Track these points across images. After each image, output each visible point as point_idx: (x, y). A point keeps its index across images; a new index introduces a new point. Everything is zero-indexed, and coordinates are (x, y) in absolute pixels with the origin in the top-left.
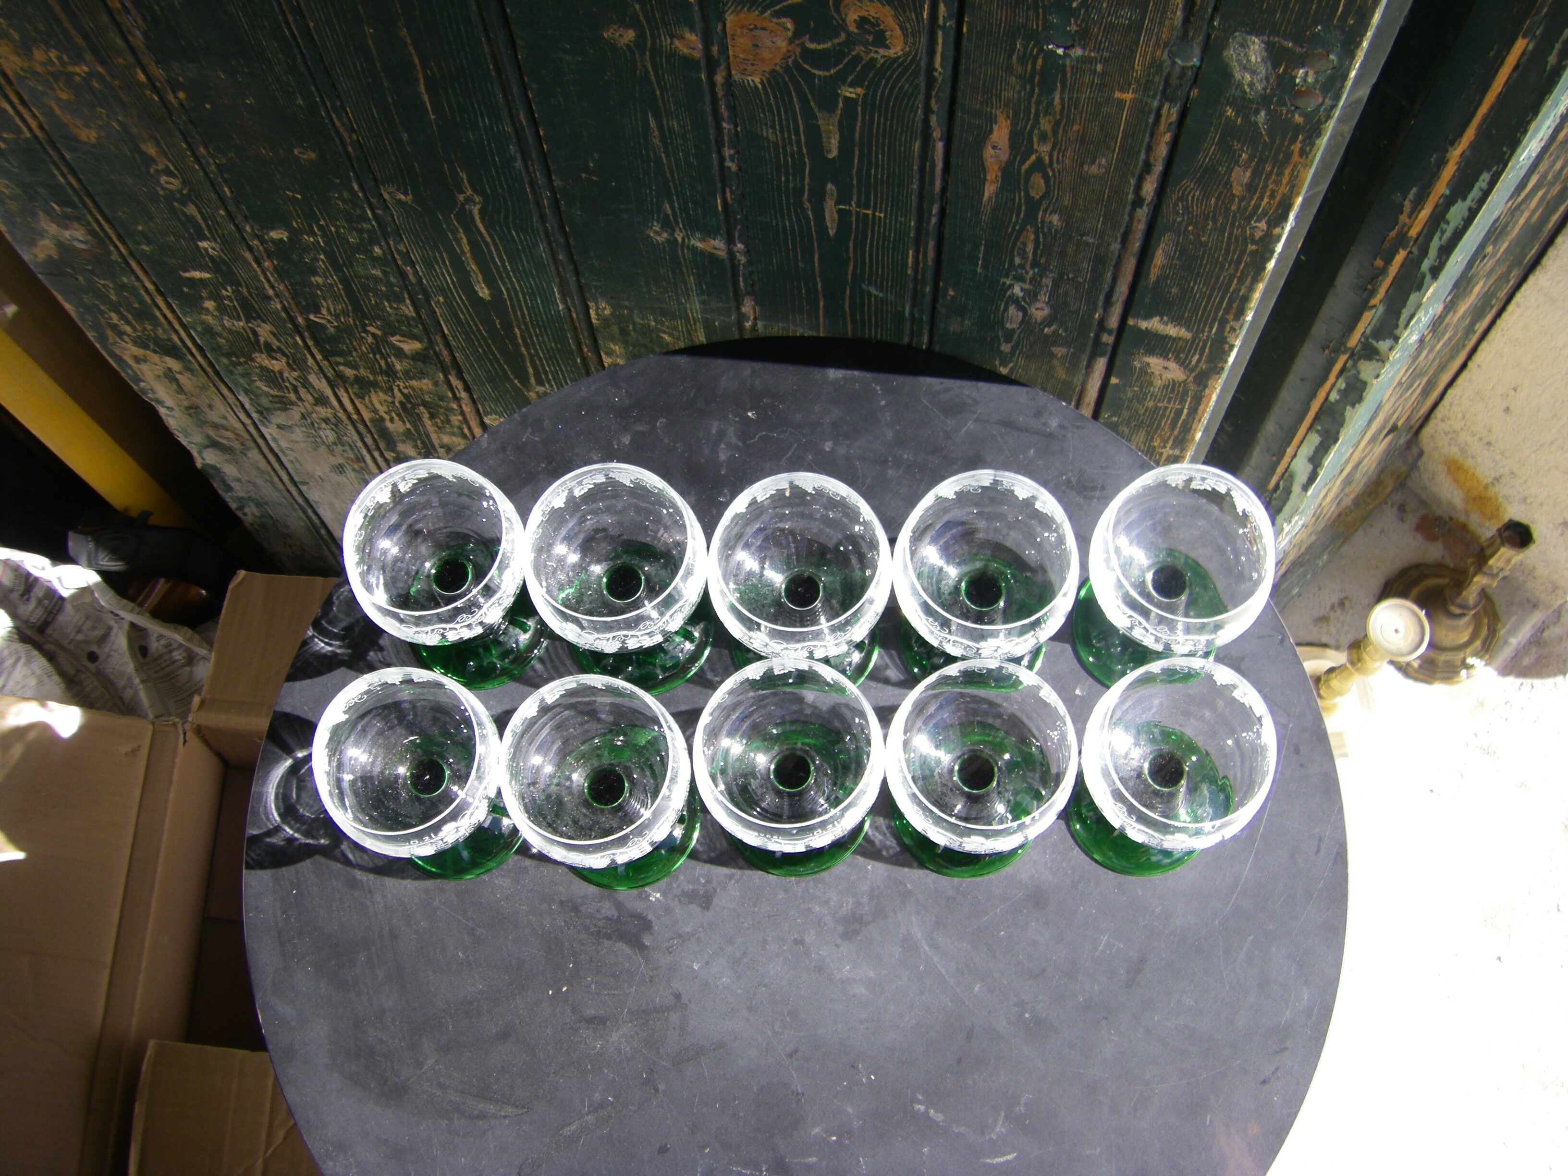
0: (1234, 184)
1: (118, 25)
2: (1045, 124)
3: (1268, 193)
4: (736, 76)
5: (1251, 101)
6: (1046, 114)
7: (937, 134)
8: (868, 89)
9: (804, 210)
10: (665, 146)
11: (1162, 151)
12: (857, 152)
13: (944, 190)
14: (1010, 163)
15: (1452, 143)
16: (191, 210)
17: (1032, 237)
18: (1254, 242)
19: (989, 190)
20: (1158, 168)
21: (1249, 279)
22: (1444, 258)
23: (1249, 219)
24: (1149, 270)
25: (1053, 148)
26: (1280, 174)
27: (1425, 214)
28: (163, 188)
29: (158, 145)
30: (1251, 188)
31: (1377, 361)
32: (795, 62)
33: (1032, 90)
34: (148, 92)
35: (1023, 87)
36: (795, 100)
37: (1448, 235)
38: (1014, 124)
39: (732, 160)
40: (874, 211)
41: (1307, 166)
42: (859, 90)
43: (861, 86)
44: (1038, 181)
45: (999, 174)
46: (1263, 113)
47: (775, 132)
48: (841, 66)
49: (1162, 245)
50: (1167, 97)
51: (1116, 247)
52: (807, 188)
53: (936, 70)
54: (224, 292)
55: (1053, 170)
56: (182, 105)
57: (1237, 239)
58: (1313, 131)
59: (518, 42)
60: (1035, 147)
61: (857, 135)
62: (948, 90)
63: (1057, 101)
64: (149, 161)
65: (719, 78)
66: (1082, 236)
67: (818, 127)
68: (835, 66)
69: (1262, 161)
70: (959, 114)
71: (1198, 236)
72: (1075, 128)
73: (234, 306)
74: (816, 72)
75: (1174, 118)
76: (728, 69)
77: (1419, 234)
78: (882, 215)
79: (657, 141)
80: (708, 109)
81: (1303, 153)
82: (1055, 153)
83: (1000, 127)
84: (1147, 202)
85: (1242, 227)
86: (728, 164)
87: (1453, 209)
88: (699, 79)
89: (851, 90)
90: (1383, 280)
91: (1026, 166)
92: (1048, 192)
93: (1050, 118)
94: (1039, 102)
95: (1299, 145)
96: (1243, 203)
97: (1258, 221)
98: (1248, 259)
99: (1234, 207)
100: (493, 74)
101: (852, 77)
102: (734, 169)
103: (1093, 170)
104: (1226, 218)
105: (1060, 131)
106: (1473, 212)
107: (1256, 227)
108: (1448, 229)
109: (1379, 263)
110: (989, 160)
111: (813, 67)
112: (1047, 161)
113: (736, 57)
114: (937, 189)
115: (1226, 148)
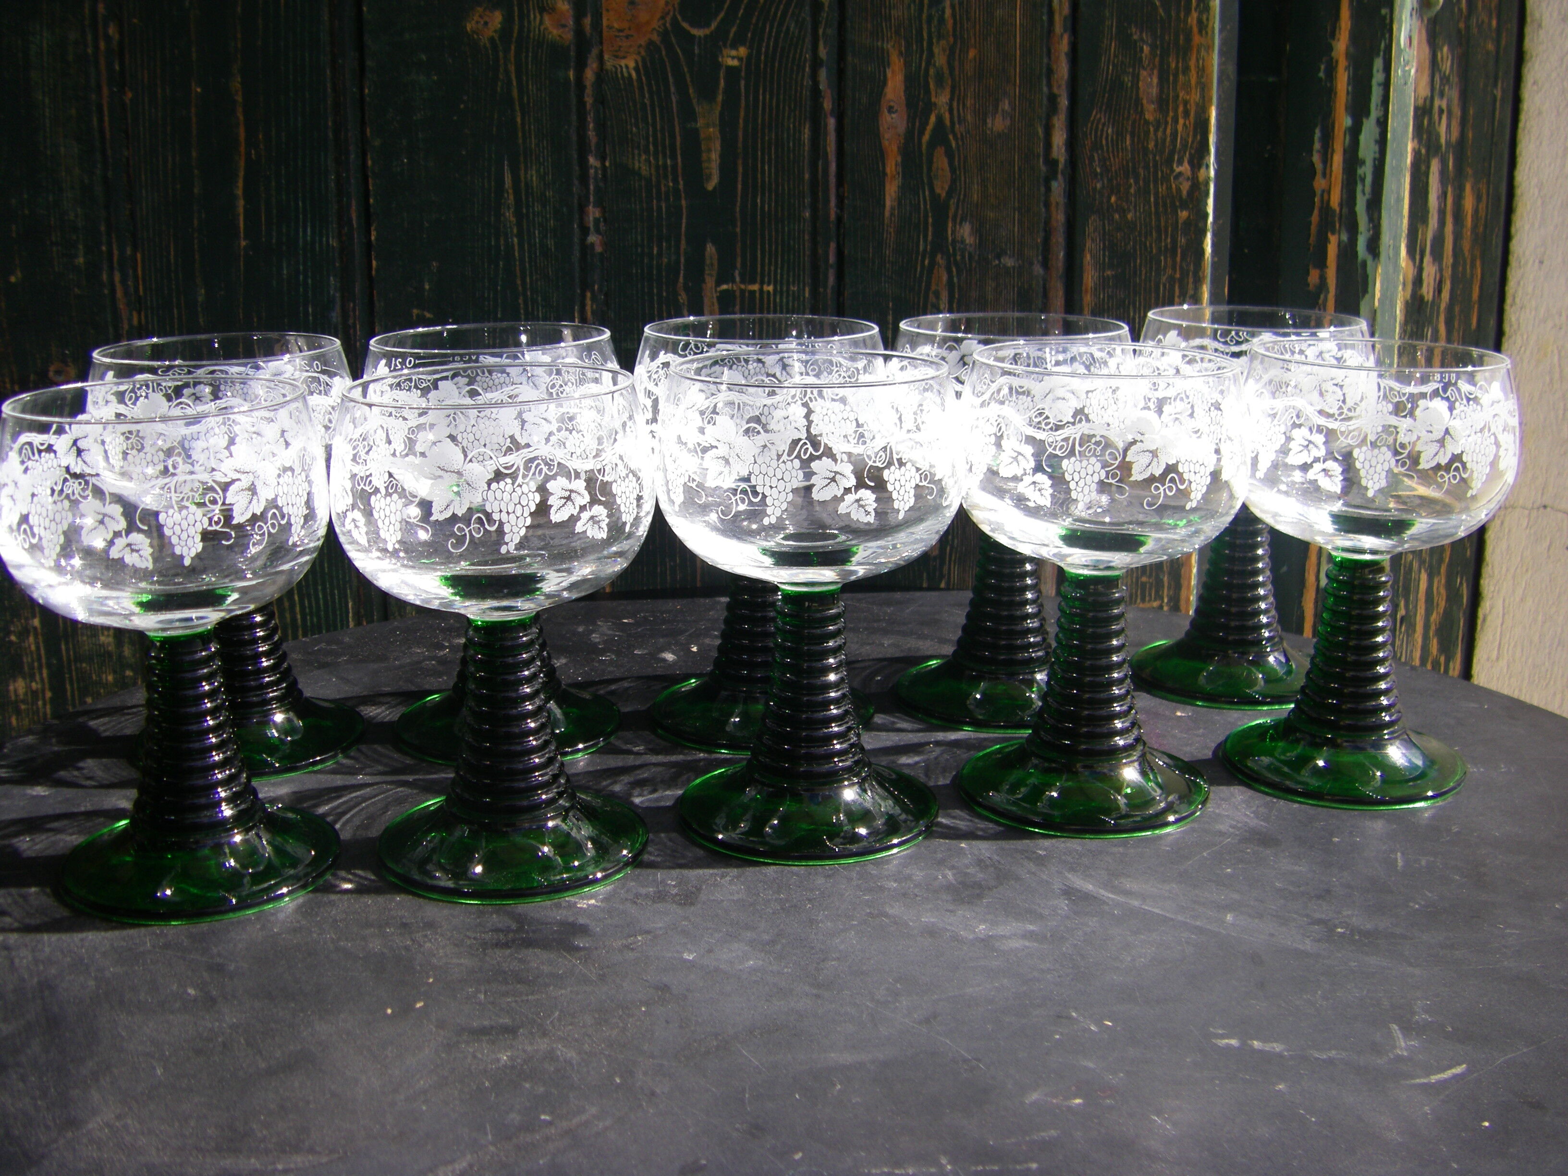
0: (1145, 102)
2: (940, 59)
3: (1181, 109)
4: (609, 65)
6: (940, 37)
7: (827, 105)
8: (751, 48)
10: (519, 215)
11: (1063, 69)
12: (740, 169)
13: (839, 220)
14: (909, 135)
15: (1333, 35)
17: (945, 278)
18: (1184, 205)
19: (891, 190)
20: (1064, 102)
21: (1191, 280)
22: (1376, 215)
23: (1169, 162)
24: (1081, 299)
25: (952, 99)
26: (1186, 69)
27: (1338, 160)
30: (1163, 103)
32: (675, 22)
36: (673, 89)
37: (1369, 180)
38: (908, 65)
39: (598, 231)
40: (762, 283)
41: (1209, 48)
42: (743, 51)
43: (743, 44)
44: (941, 161)
45: (899, 159)
47: (648, 160)
48: (722, 15)
49: (1088, 244)
51: (1038, 270)
52: (682, 260)
55: (955, 136)
57: (1165, 205)
59: (369, 63)
60: (933, 99)
61: (740, 135)
63: (948, 12)
65: (589, 75)
66: (998, 257)
67: (696, 131)
68: (716, 15)
69: (1165, 53)
70: (849, 58)
71: (1123, 212)
72: (972, 54)
74: (695, 32)
75: (1066, 9)
76: (601, 57)
77: (1341, 205)
78: (771, 288)
79: (509, 215)
80: (574, 138)
81: (1203, 27)
82: (955, 104)
83: (893, 72)
84: (1061, 166)
85: (1166, 179)
86: (593, 238)
87: (1362, 138)
88: (567, 79)
89: (734, 53)
90: (1326, 299)
91: (926, 137)
92: (953, 181)
93: (943, 42)
94: (930, 18)
95: (1195, 15)
96: (1160, 134)
97: (1180, 162)
98: (1182, 240)
99: (1151, 145)
100: (331, 135)
101: (734, 30)
102: (599, 249)
103: (998, 124)
104: (1146, 167)
105: (957, 63)
106: (1383, 124)
107: (1180, 174)
108: (1366, 171)
109: (1313, 277)
110: (887, 136)
111: (692, 25)
112: (948, 122)
113: (610, 27)
114: (833, 217)
115: (1126, 43)
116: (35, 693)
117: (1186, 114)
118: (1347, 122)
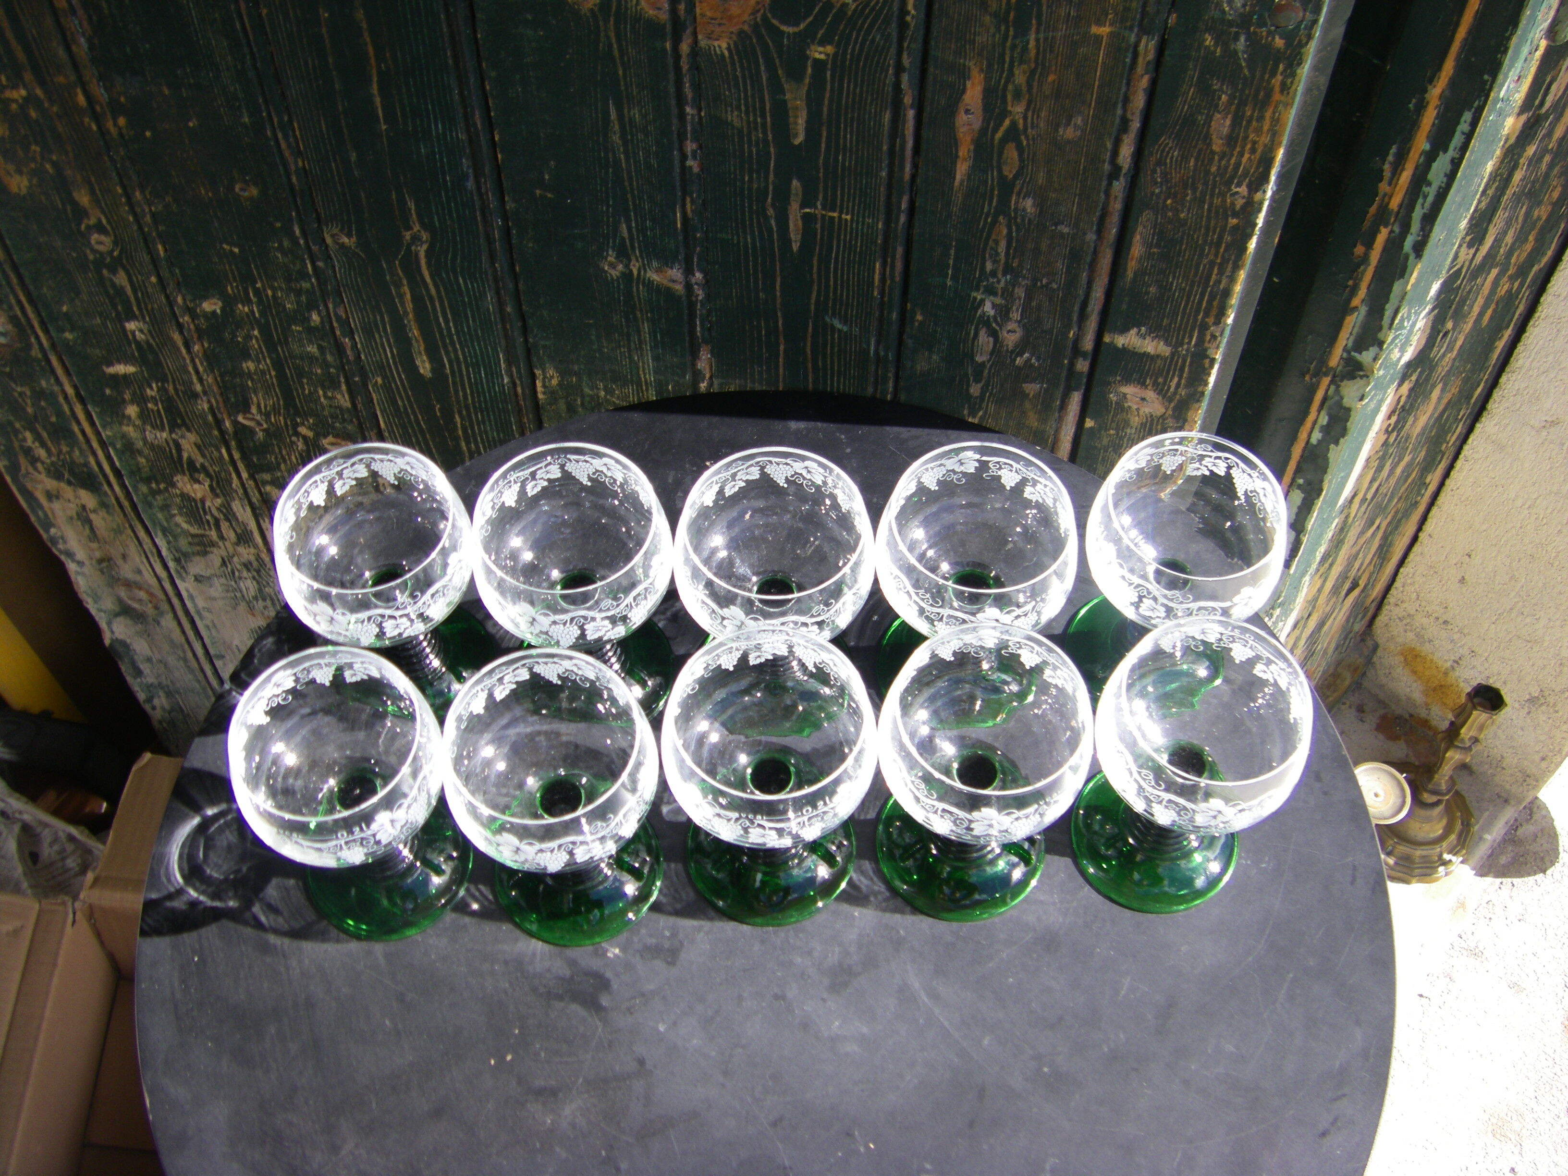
0: (1214, 137)
1: (62, 30)
2: (1020, 78)
3: (1249, 146)
4: (703, 43)
5: (1230, 24)
6: (1021, 62)
7: (908, 100)
8: (838, 46)
9: (767, 218)
10: (625, 143)
11: (1139, 101)
12: (825, 134)
13: (913, 177)
14: (983, 131)
16: (121, 279)
17: (1005, 232)
18: (1235, 215)
19: (962, 170)
20: (1136, 125)
21: (1230, 266)
22: (1428, 228)
23: (1229, 183)
24: (1126, 264)
25: (1027, 110)
26: (1261, 118)
27: (1406, 177)
28: (94, 251)
29: (93, 192)
30: (1231, 140)
31: (1361, 377)
32: (765, 19)
33: (1007, 30)
34: (87, 120)
35: (998, 29)
36: (763, 68)
37: (1430, 199)
38: (987, 79)
39: (694, 157)
40: (841, 213)
41: (1288, 105)
42: (829, 49)
43: (831, 43)
44: (1011, 153)
45: (972, 147)
46: (1242, 39)
47: (739, 116)
48: (810, 19)
49: (1140, 228)
50: (1145, 30)
51: (1091, 237)
52: (771, 188)
53: (908, 13)
54: (148, 391)
55: (1027, 137)
56: (121, 135)
57: (1217, 213)
58: (1294, 59)
59: (479, 15)
60: (1009, 108)
61: (825, 110)
62: (920, 40)
63: (1032, 44)
64: (80, 213)
65: (685, 48)
66: (1056, 225)
67: (785, 101)
68: (805, 18)
69: (1242, 103)
70: (931, 69)
71: (1177, 212)
72: (1051, 78)
73: (158, 410)
74: (784, 28)
75: (1151, 56)
76: (695, 34)
77: (1400, 206)
78: (848, 217)
79: (616, 138)
80: (672, 90)
81: (1285, 88)
82: (1030, 114)
83: (973, 84)
84: (1124, 171)
85: (1223, 195)
86: (690, 163)
87: (1435, 165)
88: (664, 50)
89: (821, 49)
90: (1365, 270)
91: (999, 135)
92: (1021, 168)
93: (1024, 67)
94: (1014, 47)
95: (1279, 78)
96: (1223, 163)
97: (1239, 185)
98: (1227, 238)
99: (1214, 169)
100: (450, 62)
101: (821, 32)
102: (696, 170)
103: (1069, 133)
104: (1206, 184)
105: (1035, 84)
106: (1456, 164)
107: (1237, 193)
108: (1431, 192)
109: (1359, 250)
110: (962, 130)
111: (783, 22)
112: (1021, 126)
113: (703, 15)
114: (907, 176)
115: (1205, 90)
116: (263, 372)
117: (1253, 151)
118: (1427, 147)
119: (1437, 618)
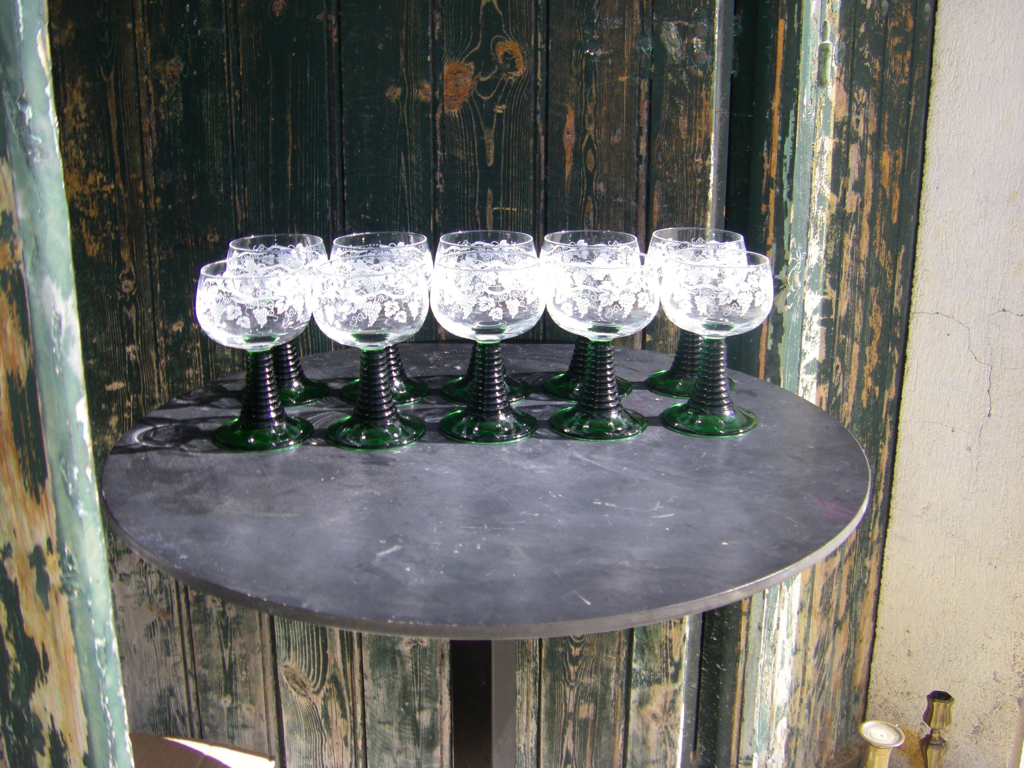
0: (681, 130)
1: (142, 143)
2: (590, 111)
3: (698, 134)
4: (446, 112)
5: (678, 66)
6: (590, 101)
7: (541, 130)
8: (508, 105)
9: (475, 217)
10: (407, 175)
11: (645, 116)
12: (503, 158)
13: (546, 178)
14: (576, 144)
15: (772, 99)
16: (132, 314)
17: (592, 207)
18: (699, 177)
19: (568, 168)
20: (645, 130)
21: (702, 210)
22: (791, 181)
23: (692, 157)
24: (652, 217)
25: (595, 129)
26: (700, 116)
27: (774, 156)
28: (122, 293)
29: (132, 251)
30: (689, 131)
31: (782, 289)
32: (475, 94)
33: (582, 85)
34: (141, 201)
35: (578, 83)
36: (474, 122)
37: (788, 165)
38: (576, 113)
39: (441, 183)
40: (512, 207)
41: (711, 107)
42: (504, 106)
43: (504, 103)
44: (590, 156)
45: (572, 154)
46: (684, 73)
47: (463, 153)
48: (495, 91)
49: (656, 193)
50: (642, 77)
51: (633, 204)
52: (477, 196)
53: (538, 81)
54: (127, 402)
55: (597, 145)
56: (156, 209)
57: (690, 176)
58: (708, 81)
59: (345, 109)
60: (587, 128)
61: (503, 142)
62: (544, 95)
63: (594, 91)
64: (122, 265)
65: (438, 116)
66: (616, 198)
67: (483, 141)
68: (493, 91)
69: (691, 109)
70: (550, 110)
71: (672, 179)
72: (604, 108)
73: (130, 418)
74: (483, 98)
75: (646, 90)
76: (443, 107)
77: (776, 176)
78: (515, 210)
79: (403, 175)
80: (431, 142)
81: (708, 97)
82: (597, 131)
83: (569, 116)
84: (644, 158)
85: (691, 164)
86: (439, 186)
87: (785, 146)
88: (429, 118)
89: (500, 107)
90: (769, 218)
91: (584, 145)
92: (596, 164)
93: (592, 104)
94: (586, 93)
95: (704, 92)
96: (688, 145)
97: (697, 158)
98: (698, 192)
99: (684, 150)
100: (328, 139)
101: (500, 97)
102: (441, 191)
103: (616, 139)
104: (682, 159)
105: (597, 113)
106: (794, 140)
107: (697, 162)
108: (787, 161)
109: (763, 208)
110: (567, 144)
111: (482, 95)
112: (593, 139)
113: (447, 96)
114: (543, 179)
115: (674, 105)
116: (197, 376)
117: (700, 136)
118: (779, 138)
119: (902, 693)
